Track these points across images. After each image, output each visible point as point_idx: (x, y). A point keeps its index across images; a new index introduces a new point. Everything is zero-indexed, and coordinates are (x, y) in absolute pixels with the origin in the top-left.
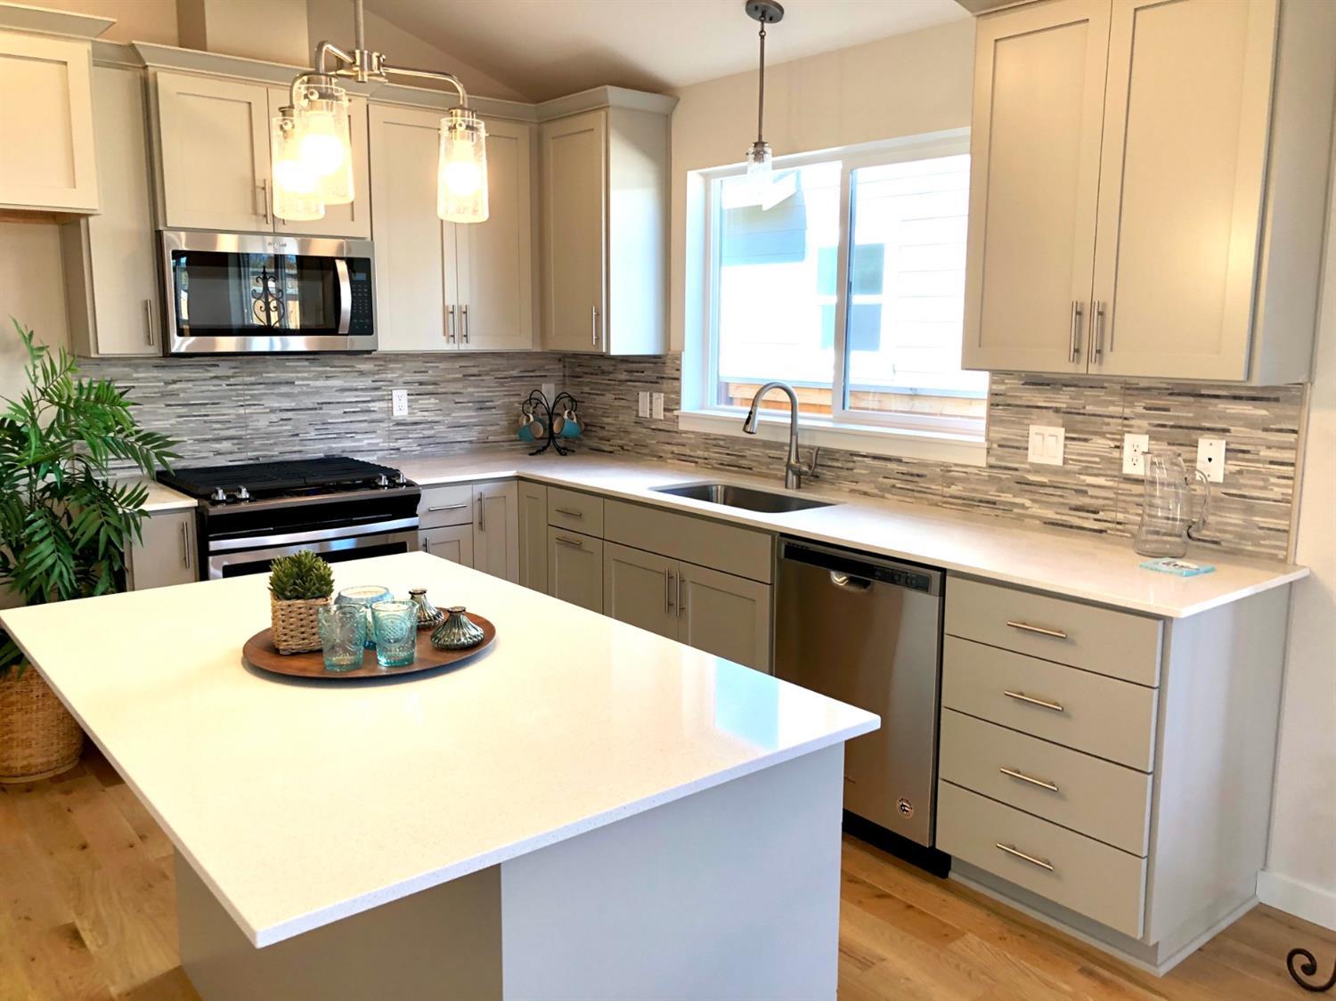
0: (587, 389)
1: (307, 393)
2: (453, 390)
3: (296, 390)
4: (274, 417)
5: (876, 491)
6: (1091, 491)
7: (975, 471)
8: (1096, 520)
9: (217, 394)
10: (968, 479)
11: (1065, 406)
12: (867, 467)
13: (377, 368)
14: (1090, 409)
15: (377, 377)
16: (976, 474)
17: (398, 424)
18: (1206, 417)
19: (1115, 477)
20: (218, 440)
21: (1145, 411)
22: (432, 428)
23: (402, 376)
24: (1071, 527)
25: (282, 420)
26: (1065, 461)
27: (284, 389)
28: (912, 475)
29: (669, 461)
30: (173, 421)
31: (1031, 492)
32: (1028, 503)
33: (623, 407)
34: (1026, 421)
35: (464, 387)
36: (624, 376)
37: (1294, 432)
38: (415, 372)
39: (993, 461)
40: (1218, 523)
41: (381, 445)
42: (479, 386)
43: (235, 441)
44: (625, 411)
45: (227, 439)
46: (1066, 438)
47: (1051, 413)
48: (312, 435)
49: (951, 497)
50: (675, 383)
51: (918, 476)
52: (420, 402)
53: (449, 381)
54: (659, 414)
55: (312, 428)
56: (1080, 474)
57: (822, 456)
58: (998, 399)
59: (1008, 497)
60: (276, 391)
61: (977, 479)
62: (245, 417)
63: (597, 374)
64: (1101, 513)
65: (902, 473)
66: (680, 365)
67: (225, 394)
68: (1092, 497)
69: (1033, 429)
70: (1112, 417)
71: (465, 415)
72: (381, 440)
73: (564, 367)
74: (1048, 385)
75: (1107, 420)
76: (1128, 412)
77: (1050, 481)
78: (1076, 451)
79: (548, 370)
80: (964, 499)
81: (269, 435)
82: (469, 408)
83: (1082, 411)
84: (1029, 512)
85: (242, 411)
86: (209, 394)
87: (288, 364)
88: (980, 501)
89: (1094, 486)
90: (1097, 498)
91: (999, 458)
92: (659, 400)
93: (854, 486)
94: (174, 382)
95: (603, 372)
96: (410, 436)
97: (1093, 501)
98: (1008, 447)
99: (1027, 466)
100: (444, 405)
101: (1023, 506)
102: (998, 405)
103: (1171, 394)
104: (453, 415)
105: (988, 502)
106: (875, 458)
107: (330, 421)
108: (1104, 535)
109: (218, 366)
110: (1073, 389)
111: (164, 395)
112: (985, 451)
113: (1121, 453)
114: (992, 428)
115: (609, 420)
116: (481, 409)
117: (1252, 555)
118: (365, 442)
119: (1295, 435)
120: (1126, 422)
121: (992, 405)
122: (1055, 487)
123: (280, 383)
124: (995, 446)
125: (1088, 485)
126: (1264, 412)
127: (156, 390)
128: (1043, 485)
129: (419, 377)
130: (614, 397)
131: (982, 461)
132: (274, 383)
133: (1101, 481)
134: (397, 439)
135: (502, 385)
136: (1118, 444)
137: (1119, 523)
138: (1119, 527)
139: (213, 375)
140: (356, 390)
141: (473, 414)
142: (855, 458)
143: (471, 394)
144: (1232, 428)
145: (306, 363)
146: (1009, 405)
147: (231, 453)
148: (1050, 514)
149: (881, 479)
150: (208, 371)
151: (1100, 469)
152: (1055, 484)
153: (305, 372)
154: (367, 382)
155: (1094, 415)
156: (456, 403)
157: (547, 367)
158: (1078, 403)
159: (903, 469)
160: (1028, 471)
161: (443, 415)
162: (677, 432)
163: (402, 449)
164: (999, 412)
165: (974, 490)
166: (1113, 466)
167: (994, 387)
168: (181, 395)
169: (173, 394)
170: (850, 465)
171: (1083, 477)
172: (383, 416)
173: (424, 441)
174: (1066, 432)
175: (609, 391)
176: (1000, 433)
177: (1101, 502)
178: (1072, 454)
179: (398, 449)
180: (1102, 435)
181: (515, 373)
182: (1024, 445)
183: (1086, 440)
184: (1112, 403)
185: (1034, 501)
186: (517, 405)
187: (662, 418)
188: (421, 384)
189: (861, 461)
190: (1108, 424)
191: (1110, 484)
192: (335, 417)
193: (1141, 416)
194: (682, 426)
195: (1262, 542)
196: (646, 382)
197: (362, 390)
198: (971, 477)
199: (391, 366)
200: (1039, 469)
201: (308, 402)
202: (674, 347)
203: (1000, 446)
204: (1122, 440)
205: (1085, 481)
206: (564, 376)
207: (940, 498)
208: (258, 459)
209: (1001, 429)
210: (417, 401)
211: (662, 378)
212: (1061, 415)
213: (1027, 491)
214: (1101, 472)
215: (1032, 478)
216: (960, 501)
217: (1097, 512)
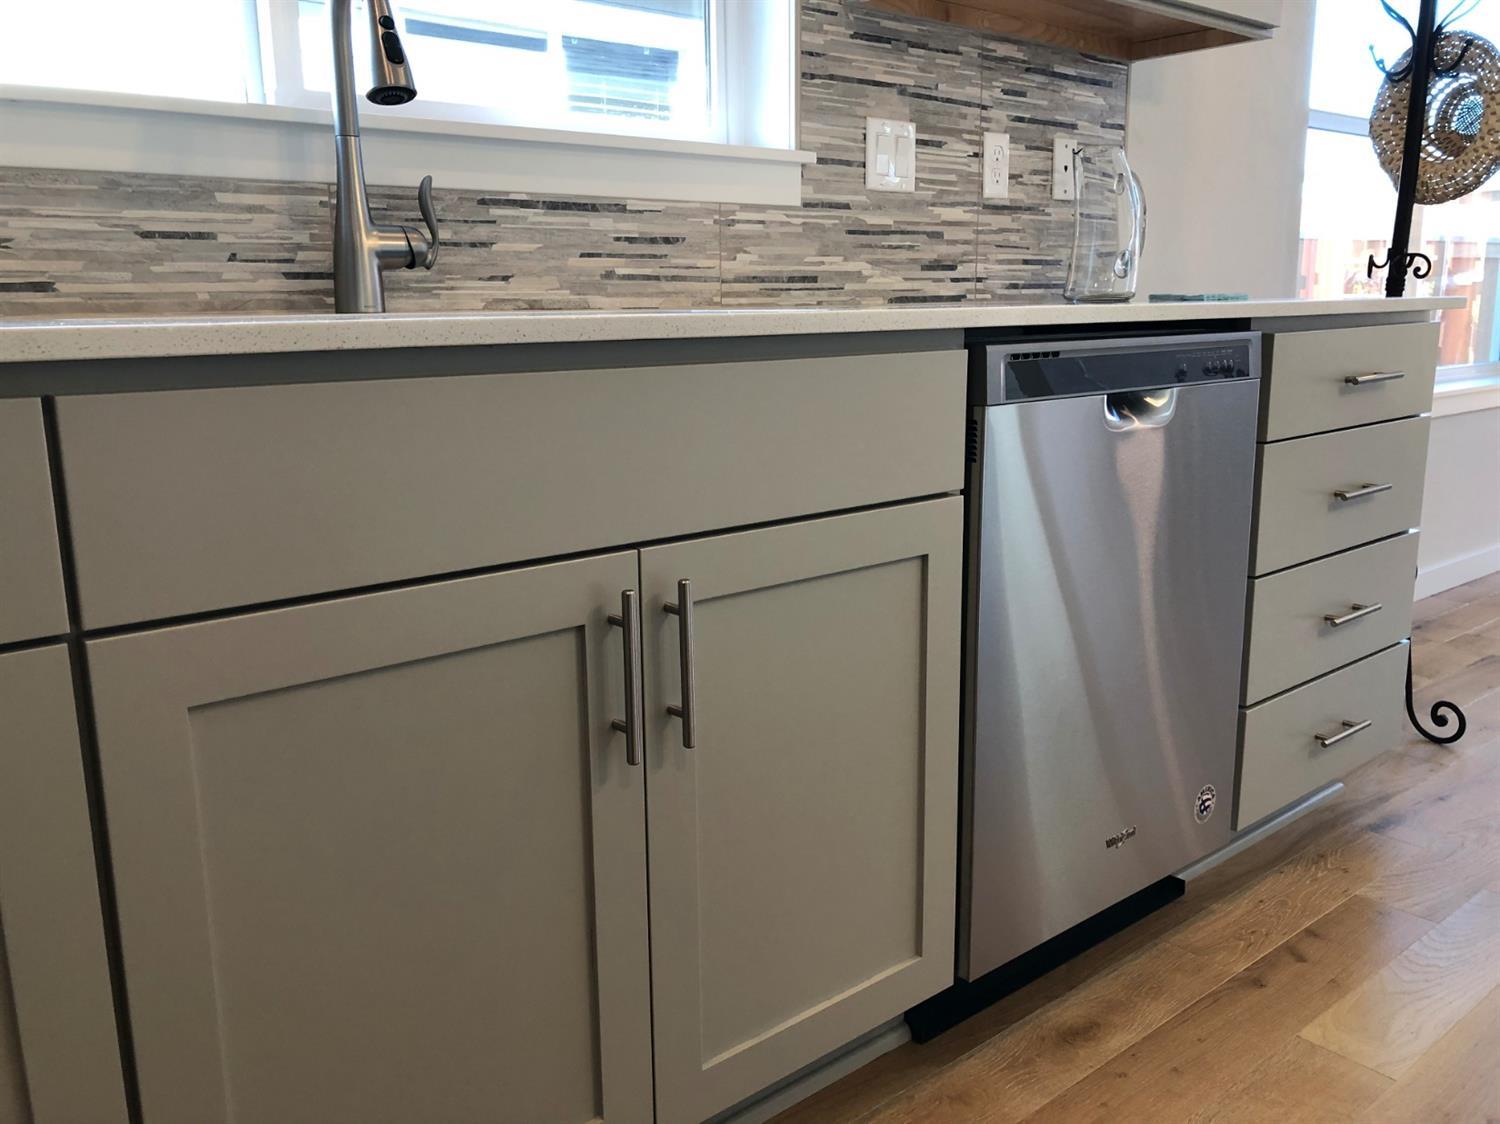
5: (565, 295)
6: (949, 233)
7: (780, 216)
8: (954, 280)
10: (768, 236)
11: (911, 82)
12: (531, 233)
14: (944, 90)
16: (782, 224)
18: (1058, 108)
19: (975, 204)
21: (1002, 96)
24: (925, 299)
26: (917, 184)
28: (653, 241)
31: (870, 246)
32: (866, 269)
34: (860, 111)
37: (1121, 127)
39: (811, 193)
46: (920, 142)
47: (892, 95)
49: (737, 280)
51: (667, 240)
56: (933, 205)
58: (814, 64)
59: (835, 263)
61: (782, 234)
64: (960, 267)
65: (630, 240)
68: (949, 242)
69: (874, 125)
70: (968, 104)
74: (888, 41)
75: (965, 109)
76: (986, 96)
77: (895, 222)
78: (928, 165)
80: (762, 280)
83: (934, 93)
84: (871, 284)
88: (791, 279)
89: (951, 224)
90: (954, 242)
91: (821, 187)
93: (498, 289)
97: (950, 250)
98: (834, 162)
99: (863, 198)
101: (858, 276)
102: (813, 77)
103: (1028, 70)
105: (804, 279)
106: (555, 206)
108: (965, 302)
110: (922, 52)
113: (981, 164)
114: (805, 124)
119: (1122, 133)
120: (984, 113)
121: (804, 75)
122: (902, 232)
125: (943, 223)
126: (1100, 101)
128: (886, 231)
131: (791, 192)
133: (959, 214)
136: (977, 150)
137: (979, 280)
138: (980, 285)
142: (495, 212)
144: (1080, 123)
146: (831, 77)
148: (896, 283)
149: (575, 262)
151: (956, 193)
152: (903, 227)
155: (949, 101)
158: (929, 78)
159: (630, 227)
160: (865, 209)
164: (816, 89)
165: (780, 258)
166: (972, 188)
167: (806, 37)
170: (482, 232)
171: (937, 210)
174: (918, 130)
176: (820, 134)
177: (960, 249)
178: (922, 170)
180: (956, 133)
182: (857, 157)
183: (939, 145)
184: (968, 81)
185: (874, 263)
189: (515, 219)
190: (964, 117)
191: (967, 217)
193: (1000, 104)
198: (772, 230)
200: (883, 200)
203: (820, 161)
204: (981, 144)
205: (940, 215)
207: (716, 286)
209: (819, 126)
212: (907, 99)
213: (863, 246)
214: (958, 199)
215: (873, 220)
216: (756, 286)
217: (953, 268)
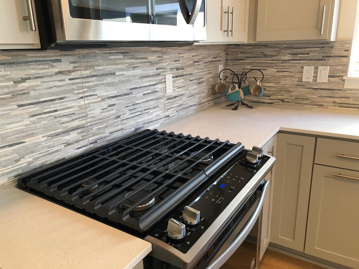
1: (123, 82)
2: (190, 72)
3: (117, 80)
4: (104, 104)
17: (168, 99)
20: (67, 132)
22: (182, 99)
23: (169, 64)
25: (110, 106)
27: (109, 79)
35: (193, 70)
38: (175, 61)
41: (161, 115)
42: (198, 69)
43: (80, 131)
45: (73, 129)
48: (127, 115)
50: (343, 59)
52: (177, 82)
53: (188, 66)
54: (323, 79)
55: (127, 110)
60: (105, 82)
62: (85, 107)
63: (260, 57)
67: (67, 88)
71: (194, 88)
72: (161, 112)
79: (220, 56)
82: (195, 84)
85: (82, 102)
86: (55, 90)
87: (110, 57)
92: (324, 71)
95: (266, 56)
96: (173, 106)
100: (186, 83)
104: (190, 89)
107: (137, 102)
109: (59, 61)
115: (270, 85)
116: (199, 83)
118: (154, 114)
123: (107, 75)
129: (177, 65)
130: (276, 70)
132: (102, 75)
134: (168, 109)
135: (206, 67)
140: (149, 76)
141: (196, 87)
143: (196, 74)
145: (121, 56)
147: (78, 142)
153: (121, 64)
154: (152, 70)
156: (191, 81)
161: (185, 89)
162: (341, 90)
163: (170, 116)
172: (162, 94)
173: (179, 108)
179: (168, 116)
186: (211, 79)
187: (327, 81)
188: (177, 69)
192: (139, 99)
194: (347, 86)
196: (312, 60)
197: (152, 76)
201: (124, 89)
208: (96, 142)
210: (176, 80)
211: (329, 56)
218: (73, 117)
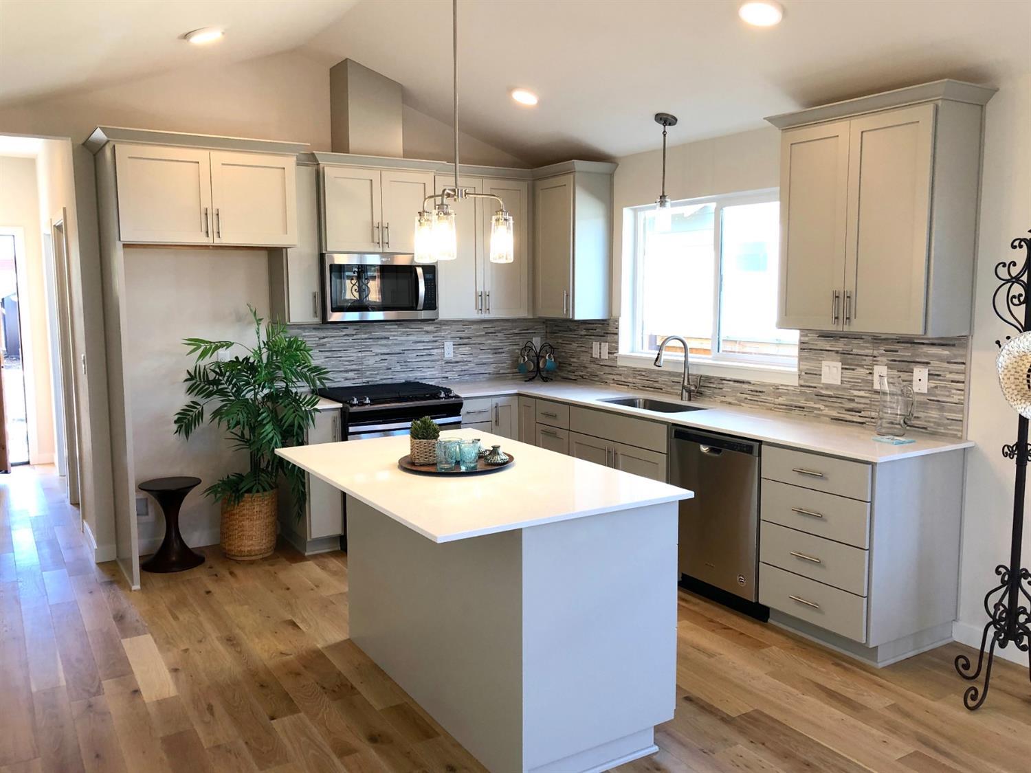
0: (560, 341)
1: (396, 344)
2: (479, 342)
3: (390, 342)
4: (378, 358)
5: (736, 402)
6: (857, 400)
7: (793, 389)
8: (860, 416)
9: (346, 345)
10: (788, 393)
11: (841, 349)
12: (730, 387)
13: (436, 329)
14: (855, 351)
15: (436, 334)
17: (447, 363)
18: (917, 356)
19: (869, 391)
20: (347, 371)
21: (884, 352)
22: (467, 365)
23: (449, 334)
24: (846, 421)
25: (382, 360)
26: (842, 382)
27: (384, 342)
28: (757, 391)
29: (611, 385)
30: (323, 360)
31: (823, 400)
32: (822, 407)
33: (583, 351)
34: (820, 359)
35: (487, 340)
36: (584, 332)
37: (964, 363)
38: (458, 331)
39: (802, 383)
40: (926, 417)
41: (438, 375)
42: (494, 340)
43: (356, 372)
44: (585, 354)
45: (351, 371)
46: (842, 368)
47: (833, 353)
48: (399, 368)
49: (779, 404)
50: (616, 337)
51: (760, 392)
52: (460, 349)
53: (477, 336)
54: (605, 356)
55: (398, 365)
56: (850, 389)
57: (704, 381)
58: (804, 346)
59: (811, 404)
60: (379, 343)
61: (793, 394)
62: (363, 358)
63: (566, 332)
64: (863, 412)
65: (751, 391)
66: (618, 325)
67: (351, 344)
68: (857, 403)
69: (824, 363)
70: (867, 356)
71: (487, 357)
72: (437, 372)
73: (547, 327)
74: (832, 337)
75: (865, 358)
76: (875, 353)
77: (833, 394)
78: (848, 376)
79: (536, 329)
80: (786, 406)
81: (373, 369)
82: (489, 353)
83: (851, 353)
84: (824, 412)
85: (360, 354)
86: (342, 345)
87: (386, 327)
88: (796, 407)
89: (858, 396)
90: (860, 403)
91: (806, 381)
92: (605, 347)
93: (723, 399)
94: (324, 338)
95: (571, 330)
96: (454, 370)
97: (858, 405)
98: (811, 374)
99: (821, 385)
100: (474, 351)
101: (819, 409)
102: (804, 349)
103: (898, 342)
104: (479, 357)
105: (800, 407)
106: (735, 381)
107: (408, 360)
108: (864, 425)
109: (347, 328)
110: (846, 339)
111: (318, 345)
112: (797, 377)
113: (872, 376)
114: (801, 363)
115: (575, 360)
116: (496, 353)
117: (944, 435)
118: (428, 373)
119: (964, 366)
120: (875, 359)
121: (801, 349)
122: (836, 397)
123: (382, 338)
124: (803, 373)
125: (855, 396)
126: (947, 352)
127: (314, 342)
128: (830, 396)
129: (460, 334)
130: (577, 345)
131: (795, 382)
132: (378, 338)
133: (862, 393)
134: (446, 372)
135: (508, 338)
136: (871, 371)
137: (873, 418)
138: (873, 420)
139: (344, 333)
140: (424, 342)
141: (491, 356)
142: (723, 382)
143: (490, 344)
144: (931, 362)
145: (396, 327)
146: (810, 349)
147: (354, 379)
148: (834, 414)
149: (739, 394)
150: (342, 331)
151: (861, 386)
153: (395, 331)
154: (430, 337)
155: (857, 355)
156: (481, 350)
157: (536, 327)
158: (848, 348)
159: (751, 388)
160: (822, 388)
161: (473, 357)
162: (616, 367)
163: (451, 378)
164: (805, 354)
165: (792, 400)
166: (868, 385)
167: (802, 338)
168: (328, 345)
169: (323, 345)
170: (721, 386)
171: (852, 391)
172: (439, 357)
173: (463, 373)
174: (842, 364)
175: (574, 342)
176: (807, 366)
177: (863, 406)
178: (846, 377)
179: (447, 378)
180: (862, 366)
181: (516, 331)
182: (819, 373)
183: (853, 369)
184: (867, 348)
185: (826, 406)
186: (517, 351)
187: (607, 358)
188: (461, 338)
189: (727, 384)
190: (865, 360)
191: (867, 395)
192: (412, 358)
193: (882, 355)
194: (619, 363)
195: (949, 427)
196: (598, 336)
197: (427, 342)
198: (790, 392)
199: (444, 328)
200: (828, 387)
201: (397, 349)
202: (614, 314)
203: (806, 373)
204: (872, 369)
205: (853, 393)
206: (546, 332)
207: (773, 405)
208: (368, 382)
209: (806, 363)
210: (458, 348)
211: (607, 333)
212: (839, 355)
213: (821, 400)
214: (862, 388)
215: (824, 392)
216: (785, 407)
217: (860, 412)
218: (352, 363)
